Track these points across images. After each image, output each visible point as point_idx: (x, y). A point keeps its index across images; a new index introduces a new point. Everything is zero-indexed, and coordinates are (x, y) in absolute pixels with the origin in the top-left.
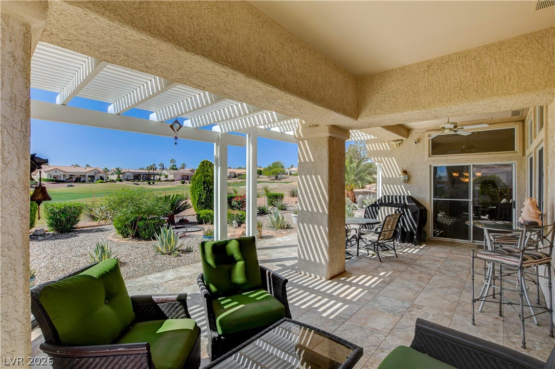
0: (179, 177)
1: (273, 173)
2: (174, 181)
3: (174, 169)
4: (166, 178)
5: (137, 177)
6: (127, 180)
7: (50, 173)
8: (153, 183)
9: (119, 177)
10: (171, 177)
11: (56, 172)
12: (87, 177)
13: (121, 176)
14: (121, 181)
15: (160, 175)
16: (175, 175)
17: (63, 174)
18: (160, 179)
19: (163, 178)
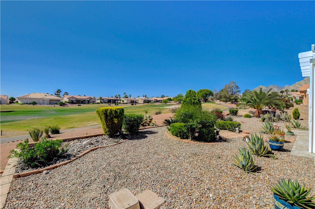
0: (129, 101)
1: (179, 100)
2: (127, 103)
3: (126, 98)
4: (123, 102)
5: (109, 101)
6: (105, 103)
7: (70, 99)
8: (118, 104)
9: (101, 101)
10: (125, 101)
11: (72, 98)
12: (86, 101)
13: (102, 101)
14: (102, 103)
15: (120, 100)
16: (127, 100)
17: (76, 99)
18: (120, 102)
19: (121, 102)
